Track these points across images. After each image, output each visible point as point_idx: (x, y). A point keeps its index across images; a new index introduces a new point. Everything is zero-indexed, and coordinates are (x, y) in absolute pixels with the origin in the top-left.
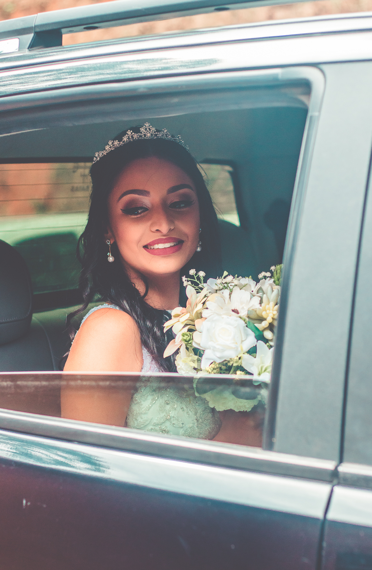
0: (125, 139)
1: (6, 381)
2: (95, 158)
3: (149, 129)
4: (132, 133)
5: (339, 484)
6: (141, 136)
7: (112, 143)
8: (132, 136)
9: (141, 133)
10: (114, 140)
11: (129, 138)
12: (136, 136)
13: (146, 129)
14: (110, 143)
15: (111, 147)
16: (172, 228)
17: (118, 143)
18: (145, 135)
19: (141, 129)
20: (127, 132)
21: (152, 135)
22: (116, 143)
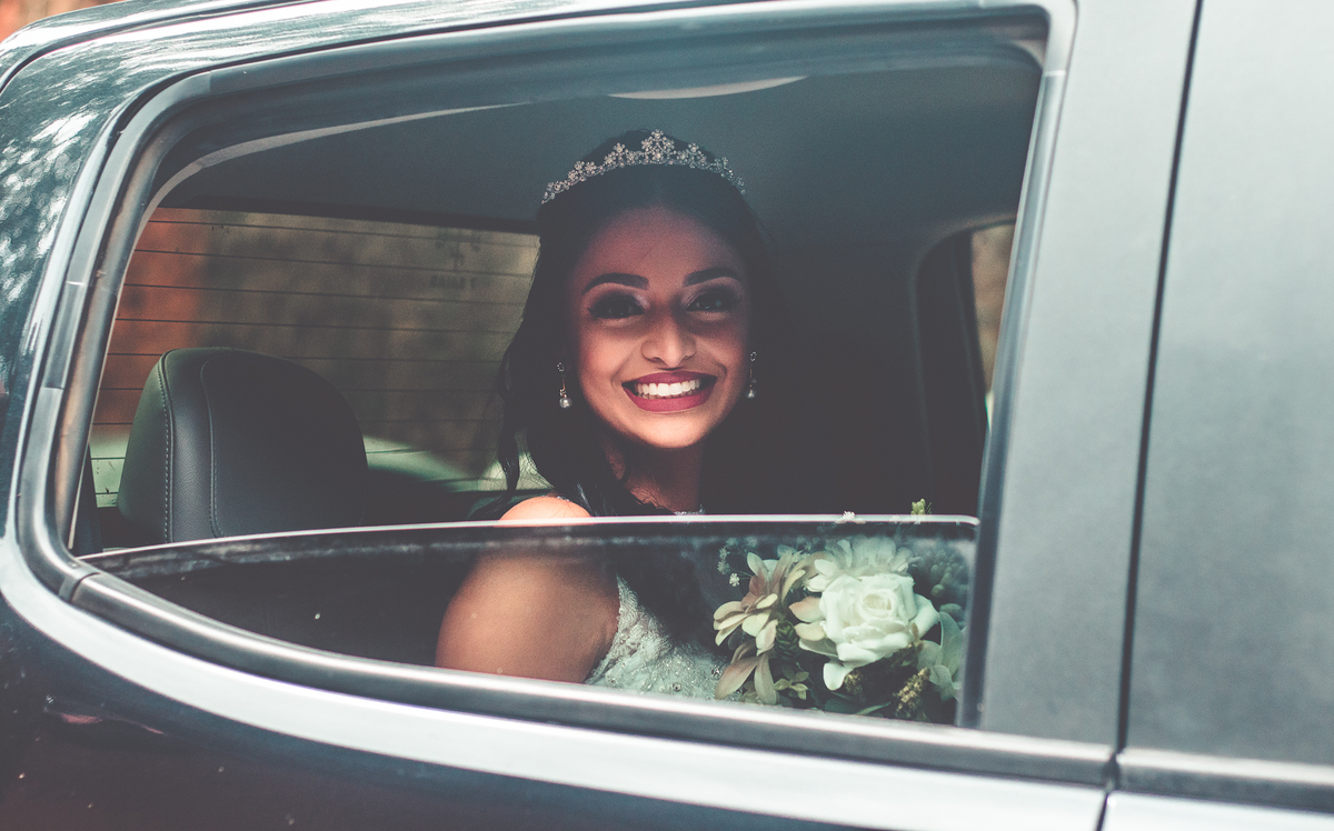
0: (609, 160)
1: (407, 543)
2: (546, 194)
3: (661, 143)
4: (624, 150)
5: (1118, 788)
6: (642, 158)
7: (583, 167)
8: (624, 157)
9: (644, 151)
10: (586, 160)
11: (617, 160)
12: (631, 156)
13: (654, 143)
14: (579, 167)
15: (579, 175)
16: (689, 354)
17: (595, 168)
18: (651, 156)
19: (643, 143)
20: (615, 148)
21: (665, 156)
22: (591, 167)
